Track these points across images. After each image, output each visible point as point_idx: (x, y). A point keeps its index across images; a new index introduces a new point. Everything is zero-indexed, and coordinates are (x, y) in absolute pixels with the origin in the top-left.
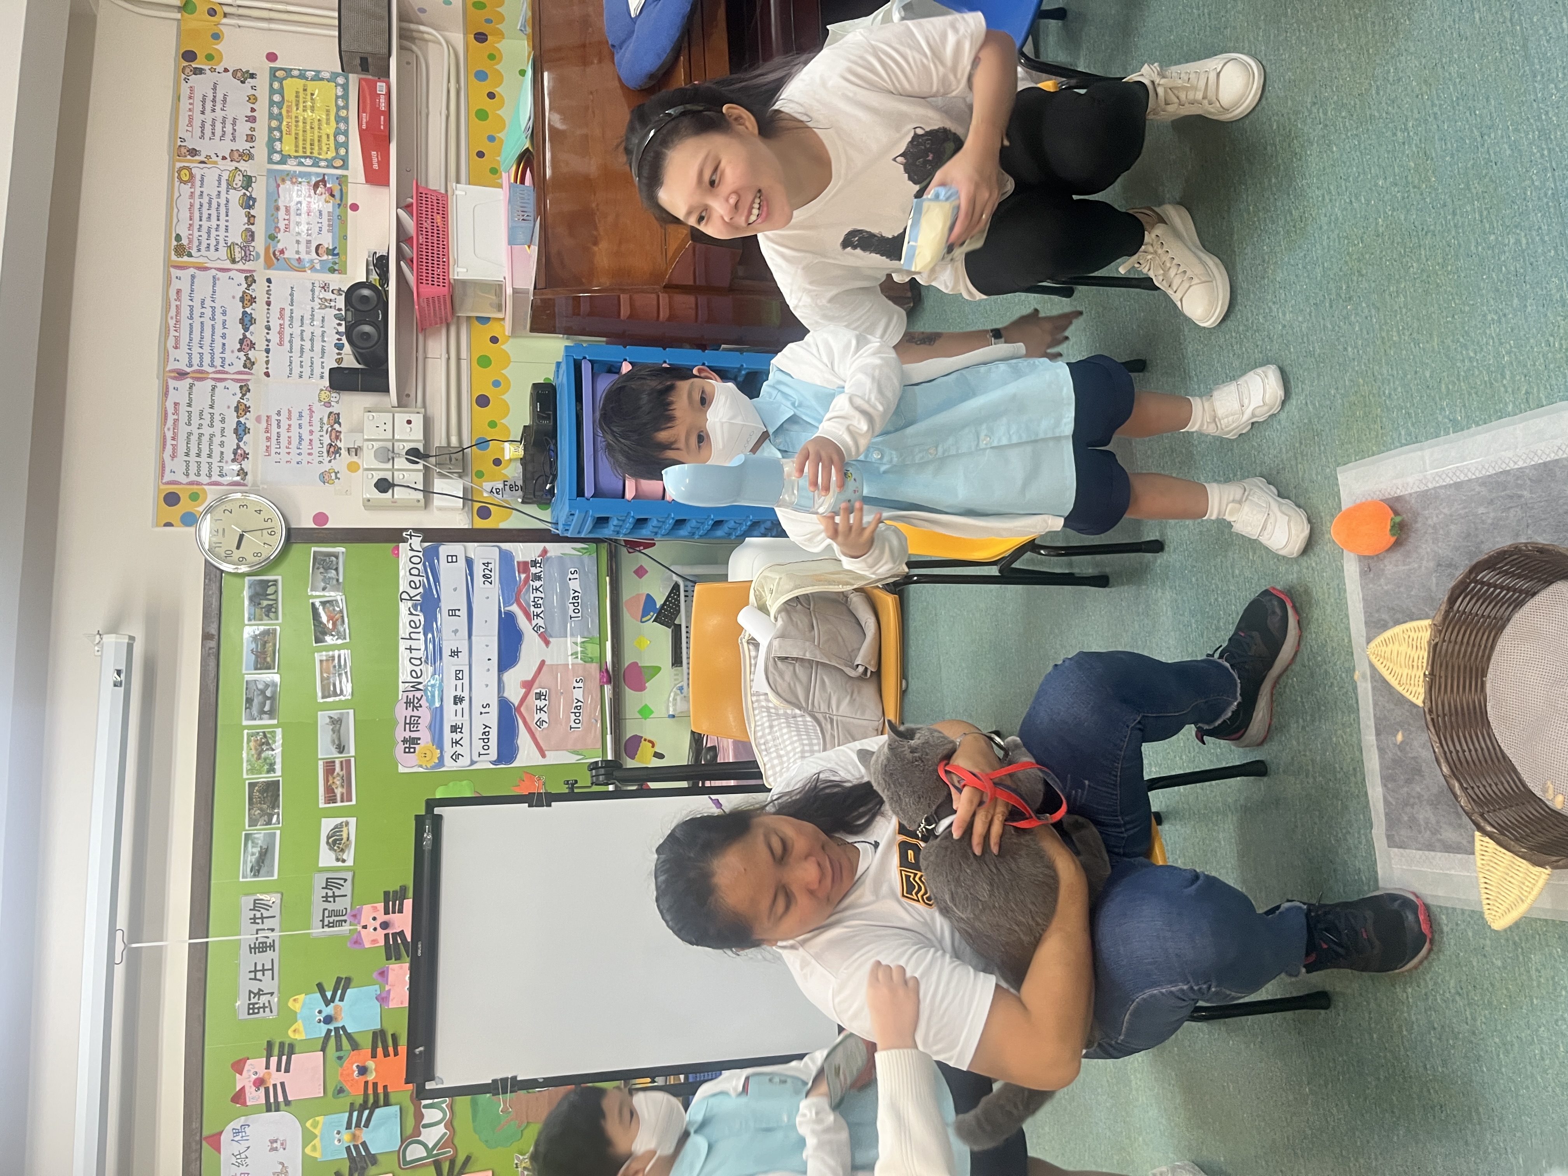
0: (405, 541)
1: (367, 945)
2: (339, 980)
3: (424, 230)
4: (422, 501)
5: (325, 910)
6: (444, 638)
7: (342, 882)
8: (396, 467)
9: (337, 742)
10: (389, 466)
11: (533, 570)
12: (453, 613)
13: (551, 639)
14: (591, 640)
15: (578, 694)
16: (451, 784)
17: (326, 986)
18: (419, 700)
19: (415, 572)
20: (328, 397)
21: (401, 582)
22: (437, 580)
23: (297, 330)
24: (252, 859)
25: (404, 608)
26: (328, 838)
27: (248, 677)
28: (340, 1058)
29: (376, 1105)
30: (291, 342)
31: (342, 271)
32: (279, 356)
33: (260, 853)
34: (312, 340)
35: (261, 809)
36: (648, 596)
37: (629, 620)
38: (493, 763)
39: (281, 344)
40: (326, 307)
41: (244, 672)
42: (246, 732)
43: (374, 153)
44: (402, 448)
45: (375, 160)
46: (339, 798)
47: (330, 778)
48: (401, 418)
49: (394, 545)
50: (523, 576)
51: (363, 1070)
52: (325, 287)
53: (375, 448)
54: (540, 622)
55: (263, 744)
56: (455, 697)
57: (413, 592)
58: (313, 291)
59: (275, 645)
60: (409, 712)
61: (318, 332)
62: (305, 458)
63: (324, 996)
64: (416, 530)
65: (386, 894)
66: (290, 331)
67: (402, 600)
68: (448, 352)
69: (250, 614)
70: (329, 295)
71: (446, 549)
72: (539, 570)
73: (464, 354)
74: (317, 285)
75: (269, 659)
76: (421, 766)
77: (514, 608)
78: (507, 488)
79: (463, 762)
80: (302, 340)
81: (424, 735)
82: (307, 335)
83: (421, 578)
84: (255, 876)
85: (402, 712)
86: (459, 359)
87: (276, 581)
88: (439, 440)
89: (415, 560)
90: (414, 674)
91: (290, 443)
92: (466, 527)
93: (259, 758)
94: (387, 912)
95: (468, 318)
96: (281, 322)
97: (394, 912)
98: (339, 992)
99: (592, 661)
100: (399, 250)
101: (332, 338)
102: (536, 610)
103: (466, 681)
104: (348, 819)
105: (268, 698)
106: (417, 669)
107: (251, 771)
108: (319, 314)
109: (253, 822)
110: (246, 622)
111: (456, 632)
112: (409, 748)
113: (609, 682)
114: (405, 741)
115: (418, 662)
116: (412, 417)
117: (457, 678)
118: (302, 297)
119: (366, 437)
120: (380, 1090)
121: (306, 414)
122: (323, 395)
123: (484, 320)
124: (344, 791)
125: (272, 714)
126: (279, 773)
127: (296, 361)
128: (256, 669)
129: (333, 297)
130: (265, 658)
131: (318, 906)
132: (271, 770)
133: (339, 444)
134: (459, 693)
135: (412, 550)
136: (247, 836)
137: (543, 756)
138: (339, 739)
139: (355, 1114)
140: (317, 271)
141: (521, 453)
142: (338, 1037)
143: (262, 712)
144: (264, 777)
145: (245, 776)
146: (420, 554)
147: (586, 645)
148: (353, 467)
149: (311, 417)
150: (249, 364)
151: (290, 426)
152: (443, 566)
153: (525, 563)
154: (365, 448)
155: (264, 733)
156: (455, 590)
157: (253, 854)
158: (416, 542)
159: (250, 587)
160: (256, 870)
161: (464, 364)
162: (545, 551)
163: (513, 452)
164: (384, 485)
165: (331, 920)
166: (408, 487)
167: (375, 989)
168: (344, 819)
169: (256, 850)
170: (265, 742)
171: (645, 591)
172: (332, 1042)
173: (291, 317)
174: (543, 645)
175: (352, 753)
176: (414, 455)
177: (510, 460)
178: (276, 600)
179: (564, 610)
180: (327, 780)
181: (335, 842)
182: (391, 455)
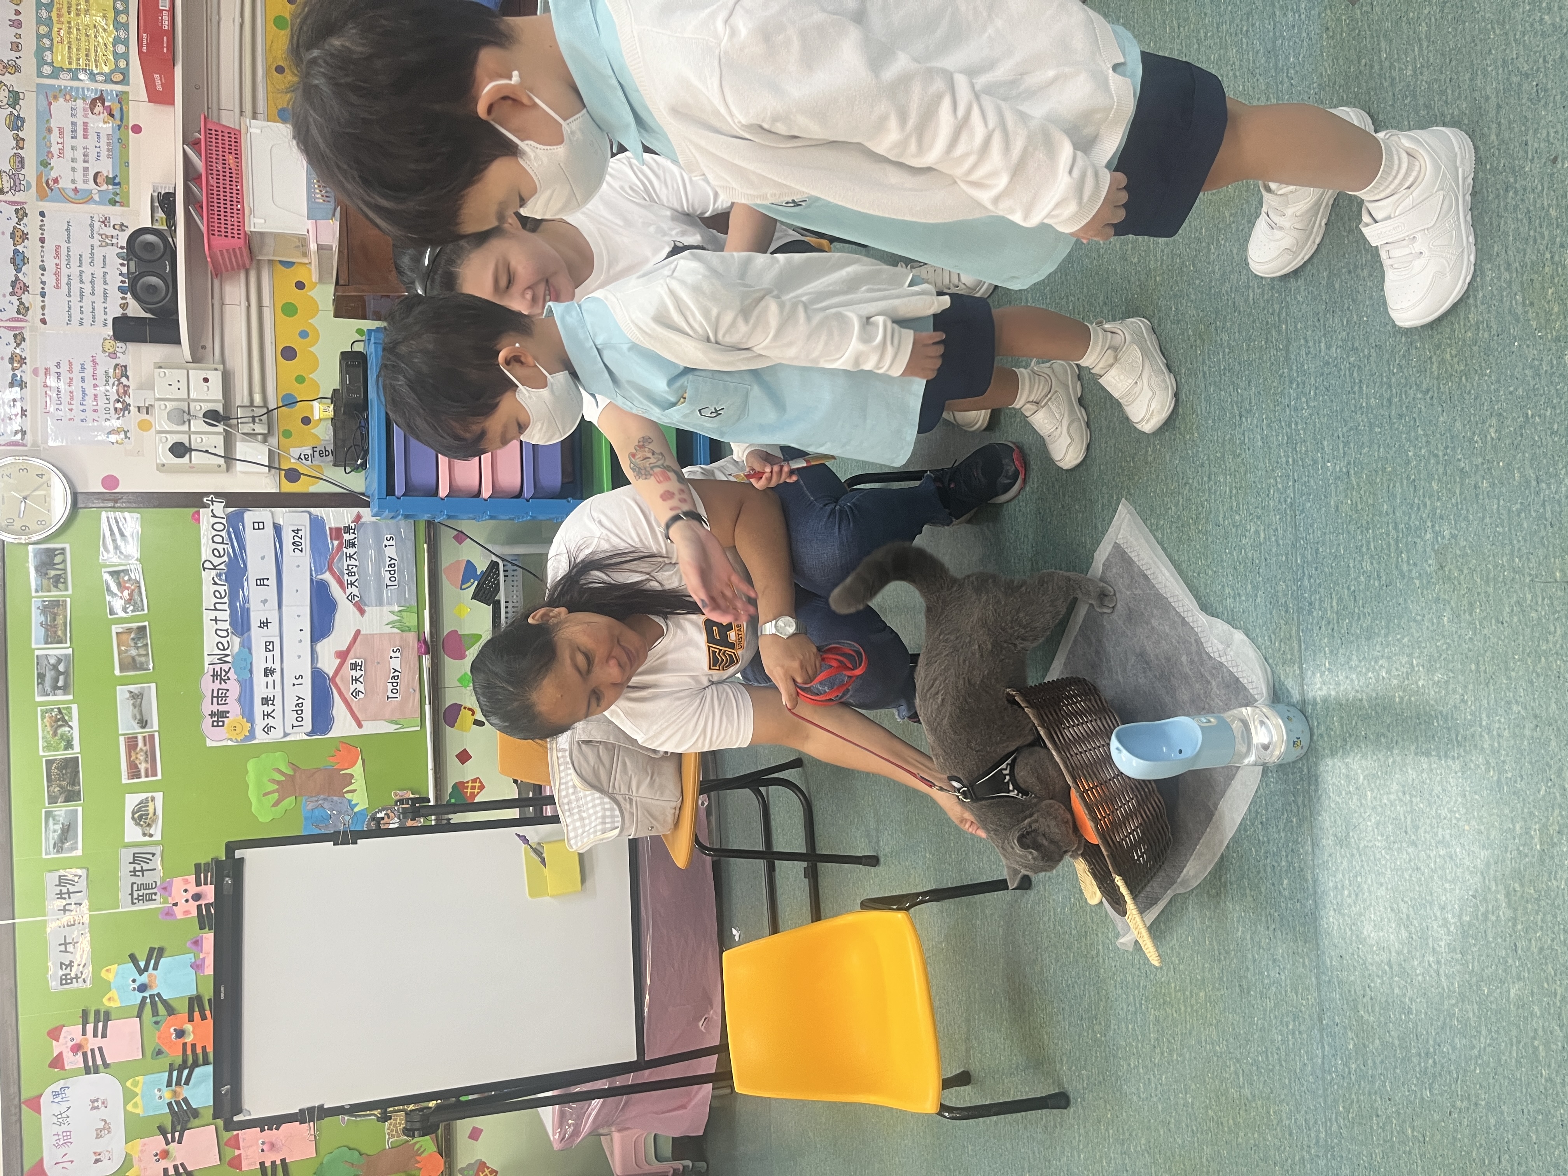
0: (206, 506)
1: (180, 916)
2: (152, 950)
3: (215, 172)
4: (224, 466)
5: (133, 884)
6: (252, 609)
7: (150, 856)
8: (193, 429)
9: (138, 717)
10: (185, 428)
11: (347, 537)
12: (261, 582)
13: (366, 608)
14: (408, 609)
15: (395, 664)
16: (263, 756)
17: (138, 957)
18: (227, 673)
19: (217, 539)
20: (112, 346)
21: (203, 549)
22: (242, 547)
23: (75, 270)
24: (54, 837)
25: (208, 576)
26: (134, 813)
27: (37, 653)
28: (157, 1023)
29: (196, 1065)
30: (69, 284)
31: (124, 204)
32: (56, 301)
33: (63, 829)
34: (92, 282)
35: (60, 786)
36: (468, 561)
37: (448, 588)
38: (308, 734)
39: (58, 287)
40: (107, 244)
41: (34, 646)
42: (39, 709)
43: (156, 76)
44: (199, 409)
45: (158, 82)
46: (143, 773)
47: (133, 754)
48: (196, 375)
49: (196, 509)
50: (336, 543)
51: (180, 1034)
52: (105, 222)
53: (168, 409)
54: (355, 591)
55: (59, 720)
56: (266, 669)
57: (216, 561)
58: (92, 226)
59: (66, 617)
60: (217, 685)
61: (99, 274)
62: (90, 414)
63: (137, 966)
64: (218, 495)
65: (198, 866)
66: (68, 271)
67: (204, 569)
68: (248, 299)
69: (37, 585)
70: (110, 231)
71: (251, 516)
72: (353, 536)
73: (266, 300)
74: (96, 218)
75: (59, 633)
76: (231, 740)
77: (327, 576)
78: (317, 454)
79: (276, 735)
80: (82, 282)
81: (233, 707)
82: (87, 277)
83: (225, 546)
84: (58, 852)
85: (208, 685)
86: (260, 306)
87: (63, 549)
88: (241, 396)
89: (219, 527)
90: (220, 646)
91: (72, 398)
92: (273, 491)
93: (55, 734)
94: (198, 884)
95: (270, 262)
96: (57, 261)
97: (206, 884)
98: (153, 962)
99: (410, 631)
100: (187, 190)
101: (116, 280)
102: (350, 579)
103: (277, 652)
104: (154, 794)
105: (61, 673)
106: (224, 641)
107: (48, 747)
108: (99, 253)
109: (53, 800)
110: (34, 594)
111: (265, 602)
112: (218, 722)
113: (427, 653)
114: (212, 715)
115: (224, 634)
116: (210, 375)
117: (267, 650)
118: (80, 234)
119: (158, 396)
120: (199, 1051)
121: (89, 367)
122: (107, 345)
123: (288, 264)
124: (149, 766)
125: (65, 689)
126: (77, 748)
127: (75, 305)
128: (46, 643)
129: (115, 233)
130: (55, 632)
131: (125, 880)
132: (69, 745)
133: (127, 399)
134: (269, 665)
135: (214, 516)
136: (48, 814)
137: (360, 726)
138: (141, 713)
139: (175, 1073)
140: (96, 203)
141: (331, 413)
142: (154, 1005)
143: (55, 688)
144: (62, 754)
145: (41, 753)
146: (224, 521)
147: (404, 614)
148: (144, 426)
149: (95, 369)
150: (22, 310)
151: (71, 379)
152: (250, 534)
153: (338, 530)
154: (156, 406)
155: (59, 709)
156: (263, 558)
157: (55, 831)
158: (219, 508)
159: (35, 556)
160: (59, 846)
161: (267, 313)
162: (359, 517)
163: (322, 411)
164: (179, 450)
165: (141, 893)
166: (207, 451)
167: (190, 958)
168: (150, 795)
169: (58, 827)
170: (60, 720)
171: (465, 558)
172: (148, 1009)
173: (68, 256)
174: (357, 613)
175: (156, 727)
176: (212, 416)
177: (320, 419)
178: (65, 569)
179: (379, 578)
180: (129, 756)
181: (140, 817)
182: (186, 417)
